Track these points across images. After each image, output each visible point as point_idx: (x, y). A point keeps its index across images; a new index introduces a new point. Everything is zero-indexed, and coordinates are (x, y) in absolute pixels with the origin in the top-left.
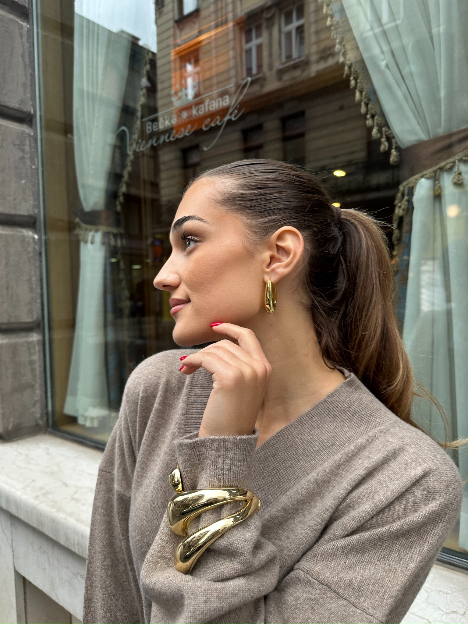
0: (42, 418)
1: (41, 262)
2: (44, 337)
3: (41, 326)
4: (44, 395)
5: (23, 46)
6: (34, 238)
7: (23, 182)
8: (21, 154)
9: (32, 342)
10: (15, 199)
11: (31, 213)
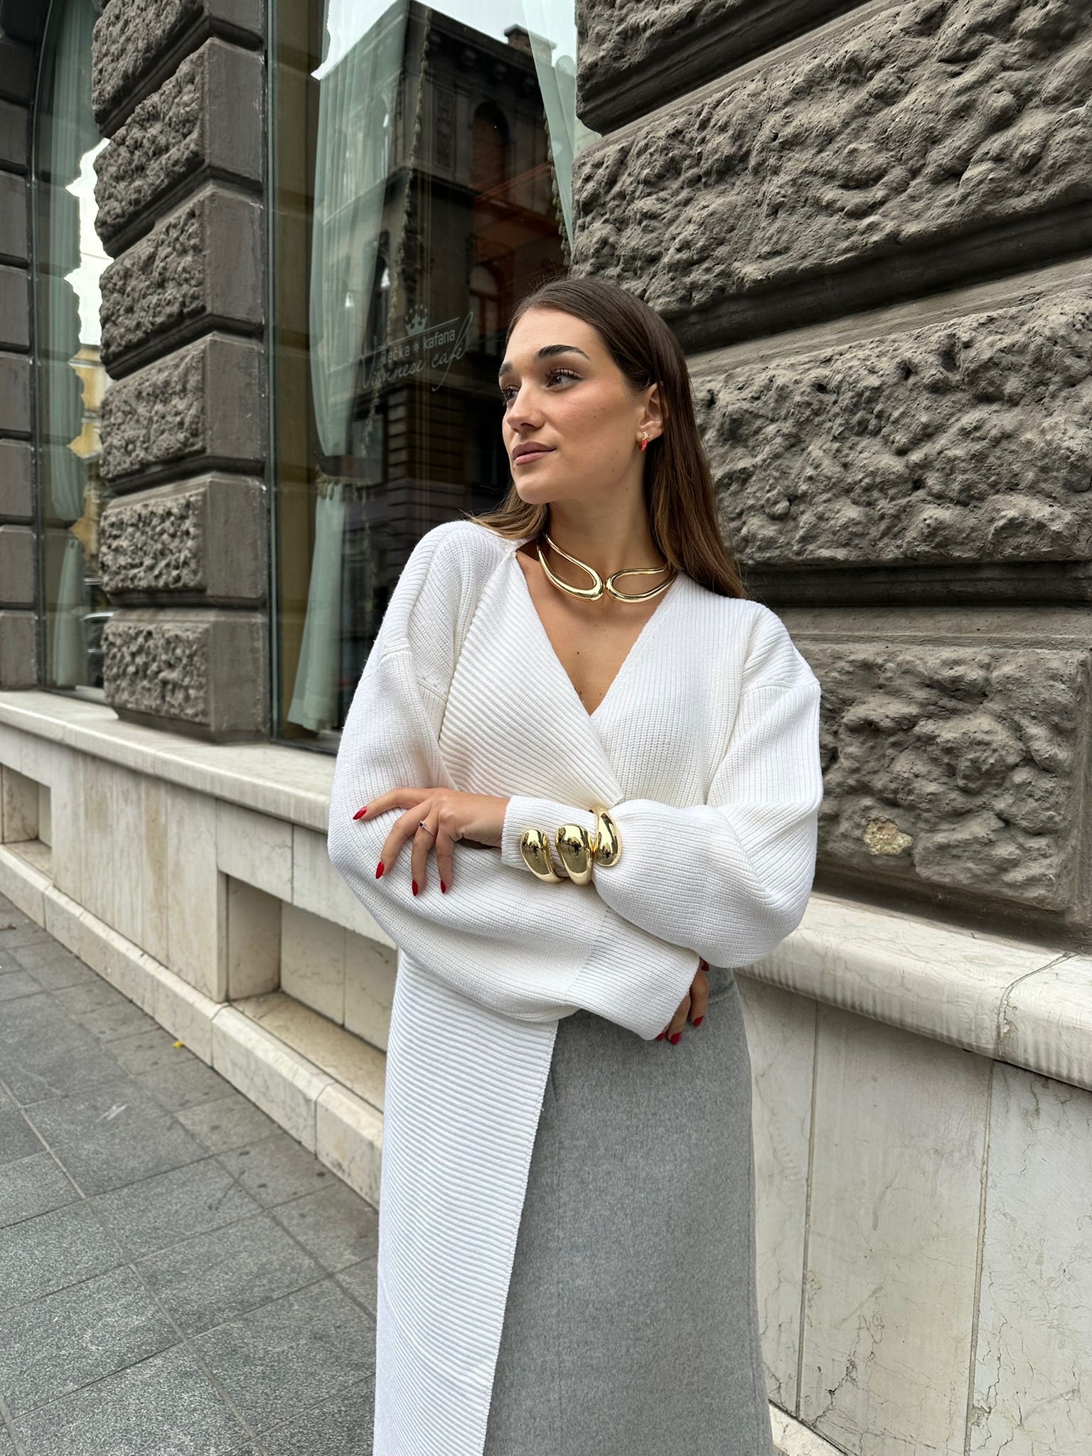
0: (264, 724)
1: (269, 521)
2: (271, 620)
3: (268, 605)
4: (268, 695)
5: (254, 235)
6: (261, 490)
7: (249, 415)
8: (247, 380)
9: (254, 624)
10: (238, 438)
11: (258, 457)
